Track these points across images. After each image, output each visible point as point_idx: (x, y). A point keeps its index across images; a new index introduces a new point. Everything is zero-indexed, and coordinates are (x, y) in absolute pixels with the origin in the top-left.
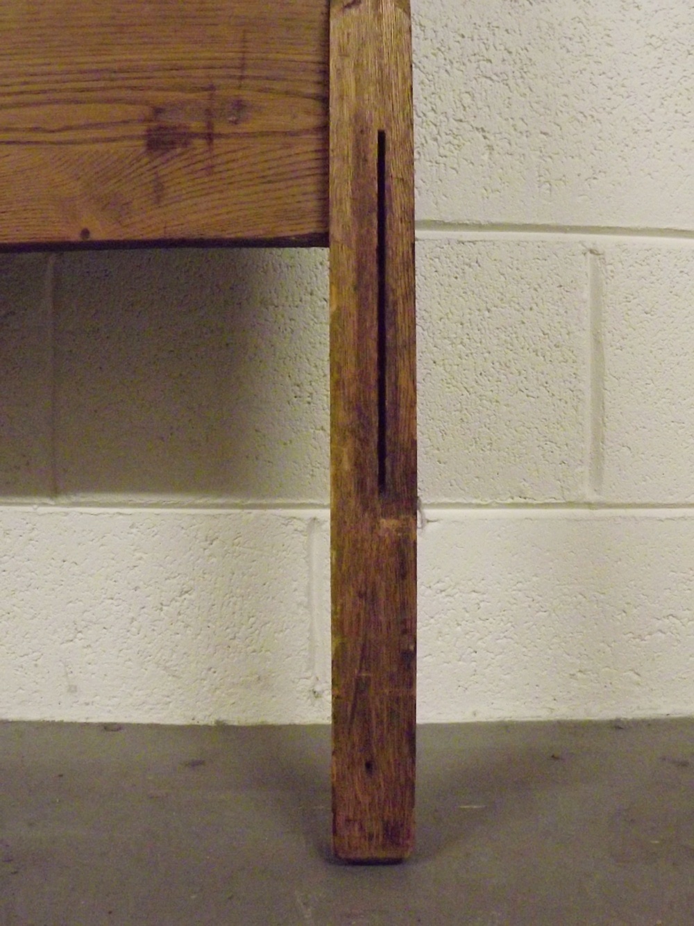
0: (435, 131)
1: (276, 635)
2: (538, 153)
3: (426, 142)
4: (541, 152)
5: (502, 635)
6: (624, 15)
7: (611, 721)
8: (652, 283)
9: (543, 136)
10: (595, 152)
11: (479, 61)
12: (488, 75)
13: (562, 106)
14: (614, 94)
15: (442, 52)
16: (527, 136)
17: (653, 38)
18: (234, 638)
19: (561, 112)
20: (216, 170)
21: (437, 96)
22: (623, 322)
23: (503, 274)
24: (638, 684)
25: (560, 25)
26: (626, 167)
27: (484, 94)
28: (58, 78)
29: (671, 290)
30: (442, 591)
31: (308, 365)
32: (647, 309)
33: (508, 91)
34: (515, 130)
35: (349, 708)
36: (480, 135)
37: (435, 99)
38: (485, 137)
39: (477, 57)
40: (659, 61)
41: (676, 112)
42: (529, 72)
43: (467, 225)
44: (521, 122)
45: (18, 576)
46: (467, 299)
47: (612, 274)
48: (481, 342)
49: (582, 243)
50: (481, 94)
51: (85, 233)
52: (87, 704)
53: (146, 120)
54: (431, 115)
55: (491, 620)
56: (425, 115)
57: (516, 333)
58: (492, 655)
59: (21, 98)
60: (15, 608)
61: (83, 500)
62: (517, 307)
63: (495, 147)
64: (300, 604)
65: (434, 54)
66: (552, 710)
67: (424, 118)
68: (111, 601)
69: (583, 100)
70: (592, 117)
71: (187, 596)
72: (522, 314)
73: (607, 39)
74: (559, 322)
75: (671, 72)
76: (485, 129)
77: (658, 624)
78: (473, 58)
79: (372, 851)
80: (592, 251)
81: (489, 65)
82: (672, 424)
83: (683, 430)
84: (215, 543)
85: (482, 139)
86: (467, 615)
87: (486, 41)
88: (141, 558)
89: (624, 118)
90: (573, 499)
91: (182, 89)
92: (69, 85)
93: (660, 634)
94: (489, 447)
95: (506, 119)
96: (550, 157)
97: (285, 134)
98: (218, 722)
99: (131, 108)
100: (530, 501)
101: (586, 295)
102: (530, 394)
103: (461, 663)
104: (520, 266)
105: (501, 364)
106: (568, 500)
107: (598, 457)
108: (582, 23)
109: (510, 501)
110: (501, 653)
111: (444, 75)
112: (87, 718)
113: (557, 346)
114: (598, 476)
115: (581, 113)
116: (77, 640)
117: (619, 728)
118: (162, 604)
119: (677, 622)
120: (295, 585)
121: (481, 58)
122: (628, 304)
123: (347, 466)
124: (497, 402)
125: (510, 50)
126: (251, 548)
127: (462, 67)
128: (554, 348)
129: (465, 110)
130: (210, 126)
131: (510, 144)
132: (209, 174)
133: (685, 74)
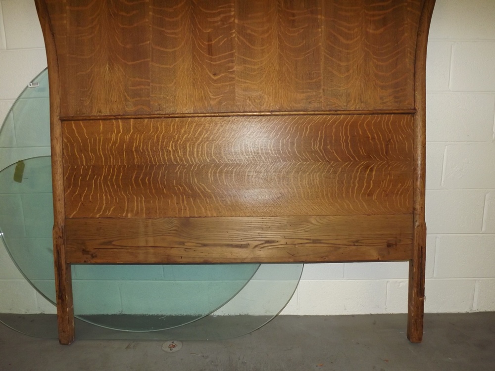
28: (373, 235)
53: (387, 242)
59: (368, 238)
91: (391, 237)
92: (375, 237)
97: (407, 244)
99: (384, 240)
112: (348, 314)
130: (396, 243)
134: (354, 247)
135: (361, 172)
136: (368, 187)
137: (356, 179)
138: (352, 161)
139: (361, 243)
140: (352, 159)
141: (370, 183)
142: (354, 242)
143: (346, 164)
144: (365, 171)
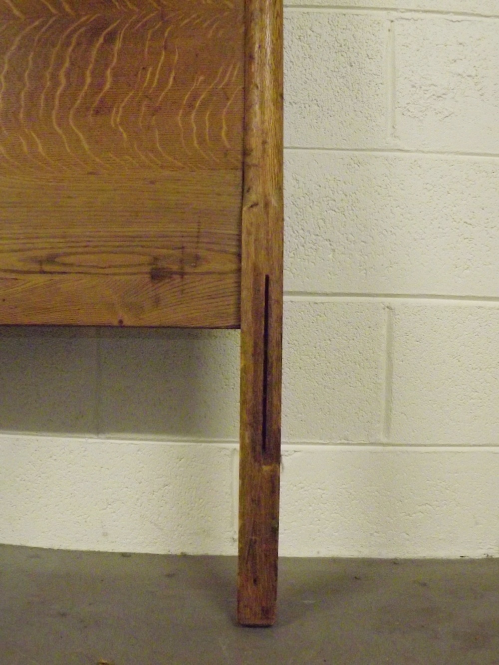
0: (303, 241)
1: (214, 509)
2: (360, 253)
3: (298, 247)
4: (362, 252)
5: (334, 512)
6: (412, 172)
7: (392, 559)
8: (421, 325)
9: (363, 243)
10: (392, 252)
11: (328, 201)
12: (333, 209)
13: (374, 226)
14: (404, 218)
15: (308, 196)
16: (354, 244)
17: (428, 185)
18: (192, 510)
19: (374, 229)
20: (185, 291)
21: (305, 222)
22: (404, 346)
23: (338, 321)
24: (408, 540)
25: (374, 178)
26: (409, 260)
27: (331, 219)
28: (104, 239)
29: (432, 328)
30: (302, 488)
31: (232, 368)
32: (418, 340)
33: (344, 218)
34: (347, 240)
35: (246, 554)
36: (327, 243)
37: (303, 223)
38: (331, 245)
39: (328, 198)
40: (430, 198)
41: (439, 228)
42: (356, 207)
43: (320, 294)
44: (351, 235)
45: (77, 475)
46: (318, 334)
47: (399, 320)
48: (325, 357)
49: (383, 303)
50: (329, 220)
51: (121, 322)
52: (112, 542)
53: (150, 264)
54: (301, 232)
55: (328, 503)
56: (297, 232)
57: (344, 352)
58: (328, 522)
59: (86, 249)
60: (75, 492)
61: (112, 436)
62: (346, 338)
63: (336, 250)
64: (227, 493)
65: (303, 197)
66: (360, 552)
67: (297, 234)
68: (126, 489)
69: (387, 222)
70: (391, 232)
71: (167, 487)
72: (348, 342)
73: (402, 186)
74: (368, 347)
75: (437, 204)
76: (331, 240)
77: (420, 508)
78: (325, 199)
79: (256, 621)
80: (388, 307)
81: (334, 202)
82: (430, 402)
83: (435, 405)
84: (182, 460)
85: (329, 246)
86: (315, 501)
87: (333, 189)
88: (143, 467)
89: (409, 232)
90: (372, 441)
91: (167, 248)
92: (110, 244)
93: (421, 514)
94: (328, 413)
95: (343, 234)
96: (367, 256)
97: (220, 273)
98: (182, 553)
99: (142, 257)
100: (350, 442)
101: (384, 331)
102: (351, 385)
103: (311, 526)
104: (348, 316)
105: (336, 369)
106: (371, 442)
107: (388, 419)
108: (387, 177)
109: (339, 442)
110: (333, 521)
111: (310, 210)
112: (113, 550)
113: (367, 360)
114: (388, 429)
115: (385, 230)
116: (108, 509)
117: (395, 563)
118: (154, 491)
119: (430, 507)
120: (224, 483)
121: (330, 199)
122: (407, 337)
123: (247, 441)
124: (334, 389)
125: (346, 194)
126: (202, 463)
127: (319, 204)
128: (365, 361)
129: (320, 229)
130: (182, 268)
131: (345, 248)
132: (182, 293)
133: (445, 205)
134: (41, 279)
135: (78, 44)
136: (98, 86)
137: (62, 64)
138: (52, 15)
139: (64, 264)
140: (53, 11)
141: (103, 76)
142: (40, 262)
143: (37, 23)
144: (91, 43)
